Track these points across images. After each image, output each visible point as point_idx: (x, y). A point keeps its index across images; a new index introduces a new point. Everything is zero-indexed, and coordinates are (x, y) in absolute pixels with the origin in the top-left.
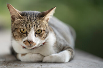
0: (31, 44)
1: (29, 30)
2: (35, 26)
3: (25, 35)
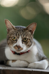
0: (19, 48)
1: (18, 38)
2: (22, 35)
3: (15, 42)
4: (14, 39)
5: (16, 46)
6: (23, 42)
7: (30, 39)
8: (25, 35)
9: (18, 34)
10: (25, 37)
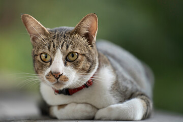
0: (57, 79)
1: (54, 53)
2: (62, 46)
3: (49, 64)
4: (46, 57)
5: (51, 73)
6: (68, 63)
7: (84, 55)
8: (70, 46)
9: (54, 45)
10: (70, 49)
